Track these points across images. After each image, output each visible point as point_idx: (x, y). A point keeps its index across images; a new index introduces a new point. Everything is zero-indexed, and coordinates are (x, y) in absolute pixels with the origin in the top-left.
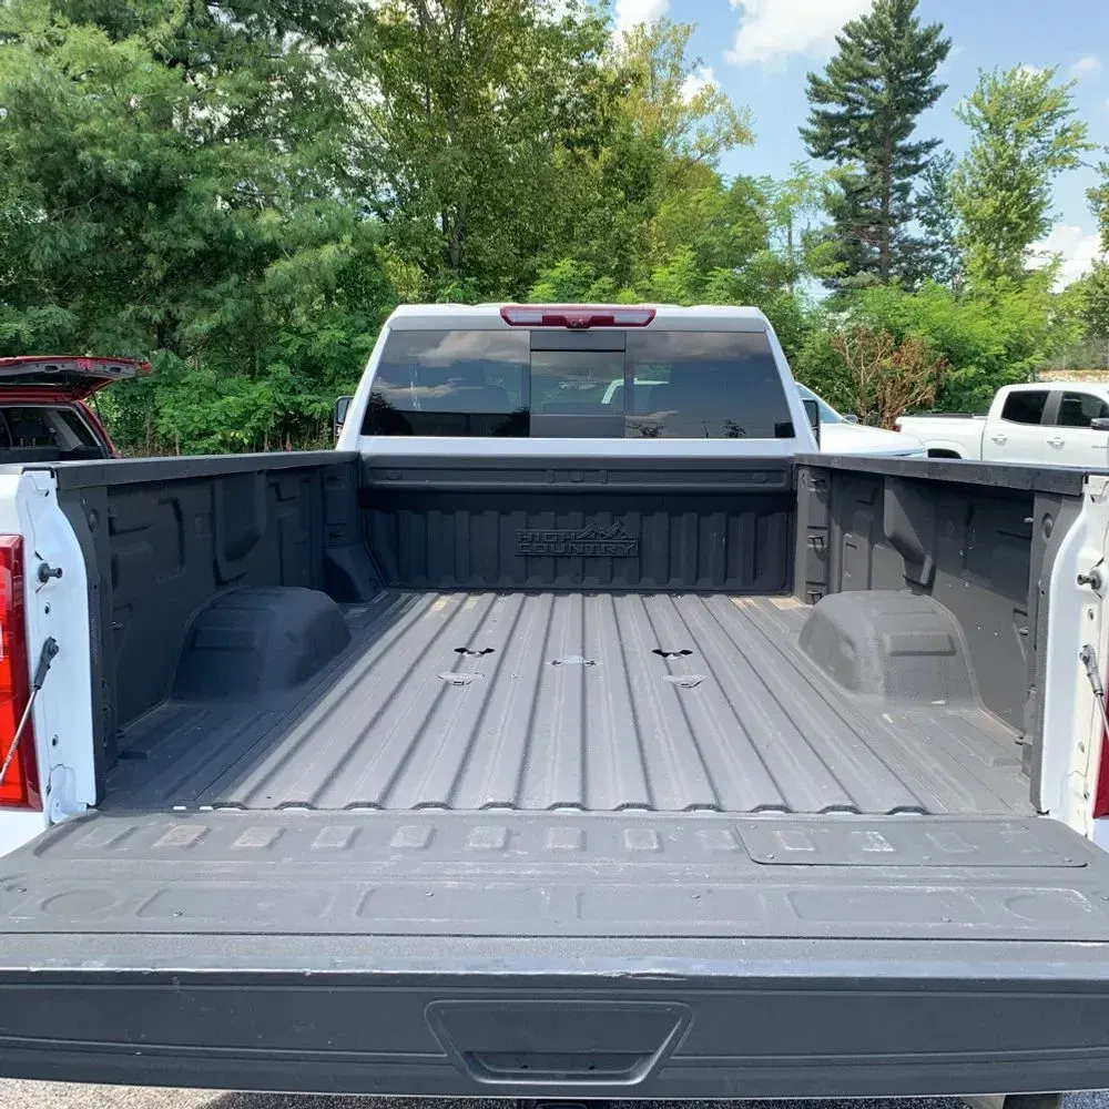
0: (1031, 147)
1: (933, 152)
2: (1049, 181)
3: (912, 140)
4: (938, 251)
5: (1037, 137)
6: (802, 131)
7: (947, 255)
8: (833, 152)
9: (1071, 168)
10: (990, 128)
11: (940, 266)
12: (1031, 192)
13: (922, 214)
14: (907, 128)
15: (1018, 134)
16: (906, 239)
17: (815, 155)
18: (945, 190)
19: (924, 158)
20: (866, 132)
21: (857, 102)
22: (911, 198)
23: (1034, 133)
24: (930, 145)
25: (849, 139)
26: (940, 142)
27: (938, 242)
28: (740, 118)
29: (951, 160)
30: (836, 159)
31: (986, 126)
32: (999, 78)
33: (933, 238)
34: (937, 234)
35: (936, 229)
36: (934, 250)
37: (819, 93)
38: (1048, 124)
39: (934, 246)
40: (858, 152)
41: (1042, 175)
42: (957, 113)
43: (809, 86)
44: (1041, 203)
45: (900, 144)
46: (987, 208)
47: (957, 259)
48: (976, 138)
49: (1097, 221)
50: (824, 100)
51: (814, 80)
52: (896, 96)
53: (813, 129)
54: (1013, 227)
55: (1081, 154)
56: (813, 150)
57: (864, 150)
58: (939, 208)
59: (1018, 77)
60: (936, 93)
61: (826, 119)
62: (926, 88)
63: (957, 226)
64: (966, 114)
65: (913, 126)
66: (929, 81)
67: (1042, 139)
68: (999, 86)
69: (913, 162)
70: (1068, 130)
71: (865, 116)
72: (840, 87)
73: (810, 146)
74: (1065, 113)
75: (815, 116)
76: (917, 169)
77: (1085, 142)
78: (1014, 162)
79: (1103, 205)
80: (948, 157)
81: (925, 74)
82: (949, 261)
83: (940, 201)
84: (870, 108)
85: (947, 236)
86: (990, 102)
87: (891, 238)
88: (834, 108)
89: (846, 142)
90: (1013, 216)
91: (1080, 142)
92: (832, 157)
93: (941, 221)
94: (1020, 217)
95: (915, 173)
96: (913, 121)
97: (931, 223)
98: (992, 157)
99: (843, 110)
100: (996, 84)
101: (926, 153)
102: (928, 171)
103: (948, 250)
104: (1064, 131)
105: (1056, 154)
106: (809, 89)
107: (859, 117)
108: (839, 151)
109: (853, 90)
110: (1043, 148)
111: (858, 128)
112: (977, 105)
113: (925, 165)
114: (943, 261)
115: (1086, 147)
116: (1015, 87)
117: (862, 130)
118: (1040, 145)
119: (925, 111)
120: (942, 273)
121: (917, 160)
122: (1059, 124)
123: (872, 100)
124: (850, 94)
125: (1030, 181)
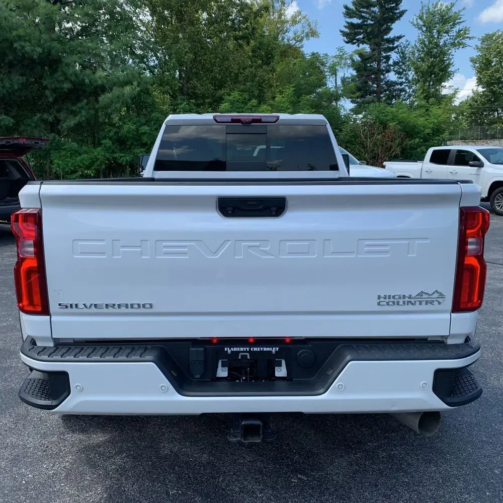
0: (445, 39)
1: (401, 41)
2: (453, 53)
3: (391, 35)
4: (403, 86)
5: (448, 33)
6: (341, 31)
7: (407, 88)
8: (355, 41)
9: (463, 47)
10: (427, 30)
11: (404, 93)
12: (445, 59)
13: (395, 69)
14: (389, 30)
15: (439, 32)
16: (388, 81)
17: (347, 42)
18: (406, 58)
19: (396, 44)
20: (370, 32)
21: (366, 18)
22: (391, 62)
23: (447, 32)
24: (399, 38)
25: (362, 35)
26: (404, 36)
27: (403, 82)
28: (313, 25)
29: (409, 44)
30: (357, 44)
31: (424, 29)
32: (431, 7)
33: (400, 80)
34: (402, 78)
35: (402, 76)
36: (401, 86)
37: (349, 13)
38: (452, 28)
39: (401, 84)
40: (366, 41)
41: (450, 51)
42: (412, 23)
43: (344, 10)
44: (449, 64)
45: (385, 37)
46: (424, 66)
47: (411, 90)
48: (420, 34)
49: (474, 72)
50: (351, 17)
51: (346, 7)
52: (384, 15)
53: (347, 30)
54: (436, 75)
55: (467, 41)
56: (346, 40)
57: (369, 40)
58: (403, 66)
59: (439, 6)
60: (403, 13)
61: (351, 26)
62: (397, 11)
63: (411, 75)
64: (415, 23)
65: (392, 29)
66: (399, 8)
67: (450, 35)
68: (431, 10)
69: (391, 46)
70: (461, 30)
71: (370, 24)
72: (358, 11)
73: (345, 38)
74: (460, 23)
75: (347, 24)
76: (393, 49)
77: (469, 35)
78: (437, 45)
79: (477, 65)
80: (407, 43)
81: (397, 5)
82: (408, 91)
83: (404, 63)
84: (372, 20)
85: (407, 79)
86: (426, 17)
87: (382, 80)
88: (356, 21)
89: (361, 36)
90: (436, 70)
91: (466, 36)
92: (355, 43)
93: (404, 73)
94: (439, 71)
96: (392, 27)
97: (400, 73)
98: (427, 43)
99: (359, 21)
100: (429, 10)
101: (397, 41)
102: (398, 49)
103: (407, 86)
104: (460, 31)
105: (456, 42)
106: (344, 12)
107: (367, 25)
108: (358, 40)
109: (364, 12)
110: (450, 39)
111: (366, 30)
112: (421, 18)
113: (397, 47)
114: (405, 91)
115: (470, 38)
116: (437, 10)
117: (369, 31)
118: (449, 37)
119: (397, 22)
120: (405, 96)
121: (393, 45)
122: (457, 28)
123: (373, 17)
124: (363, 14)
125: (445, 54)
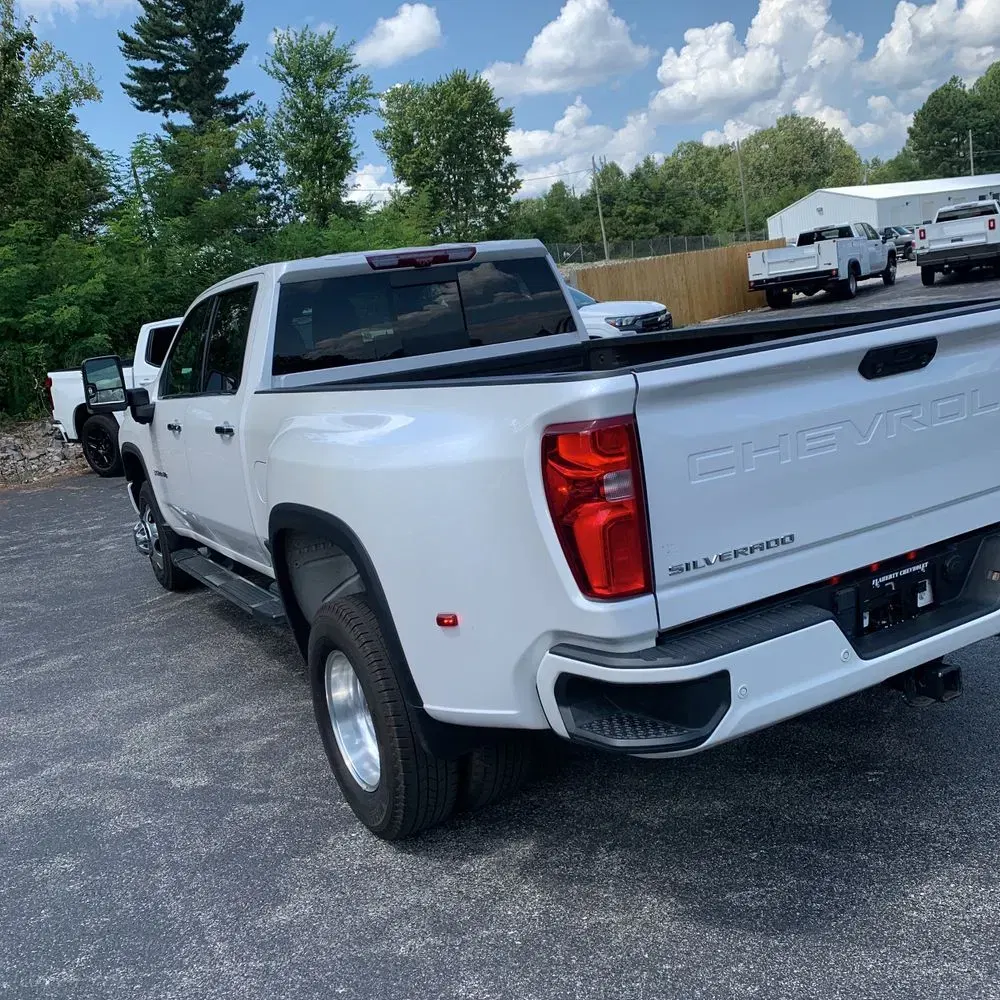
0: (331, 97)
1: (248, 103)
2: (351, 124)
3: (228, 92)
4: (271, 190)
5: (334, 88)
6: (124, 86)
7: (278, 193)
8: (157, 106)
9: (365, 113)
10: (295, 81)
11: (275, 203)
12: (339, 135)
13: (250, 158)
14: (221, 83)
15: (318, 87)
16: (241, 181)
17: (141, 109)
18: (265, 136)
19: (241, 109)
20: (185, 87)
21: (170, 58)
22: (239, 146)
23: (332, 85)
24: (244, 97)
25: (170, 94)
26: (252, 94)
27: (269, 182)
29: (265, 110)
30: (162, 112)
31: (290, 80)
32: (293, 38)
33: (264, 179)
34: (266, 175)
35: (265, 171)
36: (266, 190)
37: (132, 49)
38: (338, 78)
39: (267, 186)
40: (182, 105)
41: (345, 121)
42: (265, 69)
43: (122, 44)
44: (348, 144)
45: (218, 96)
46: (305, 151)
47: (288, 196)
48: (285, 91)
49: (386, 157)
50: (139, 57)
51: (125, 37)
52: (205, 53)
53: (134, 83)
54: (331, 166)
55: (370, 102)
56: (139, 104)
57: (187, 102)
58: (263, 152)
59: (308, 38)
60: (240, 50)
61: (143, 75)
62: (230, 47)
63: (283, 170)
64: (272, 70)
65: (226, 81)
66: (231, 41)
67: (338, 90)
68: (294, 45)
69: (232, 113)
70: (356, 82)
71: (179, 71)
72: (153, 45)
73: (135, 99)
74: (350, 68)
75: (133, 72)
76: (236, 119)
77: (372, 91)
78: (320, 108)
79: (388, 144)
80: (261, 108)
81: (227, 34)
82: (282, 198)
83: (263, 146)
84: (184, 64)
85: (275, 176)
86: (290, 59)
87: (228, 181)
88: (150, 65)
89: (169, 96)
90: (329, 156)
91: (368, 92)
92: (157, 110)
93: (268, 164)
94: (335, 157)
95: (237, 121)
96: (224, 76)
97: (259, 166)
98: (301, 106)
99: (160, 66)
100: (291, 44)
101: (243, 104)
102: (247, 120)
103: (278, 188)
104: (354, 83)
105: (352, 103)
106: (123, 47)
107: (173, 73)
108: (163, 103)
109: (165, 48)
110: (340, 98)
111: (177, 83)
112: (279, 60)
113: (243, 115)
114: (277, 199)
115: (374, 96)
116: (306, 46)
117: (182, 84)
118: (337, 96)
119: (233, 67)
120: (278, 210)
121: (236, 110)
122: (347, 78)
123: (183, 56)
124: (162, 51)
125: (337, 127)
